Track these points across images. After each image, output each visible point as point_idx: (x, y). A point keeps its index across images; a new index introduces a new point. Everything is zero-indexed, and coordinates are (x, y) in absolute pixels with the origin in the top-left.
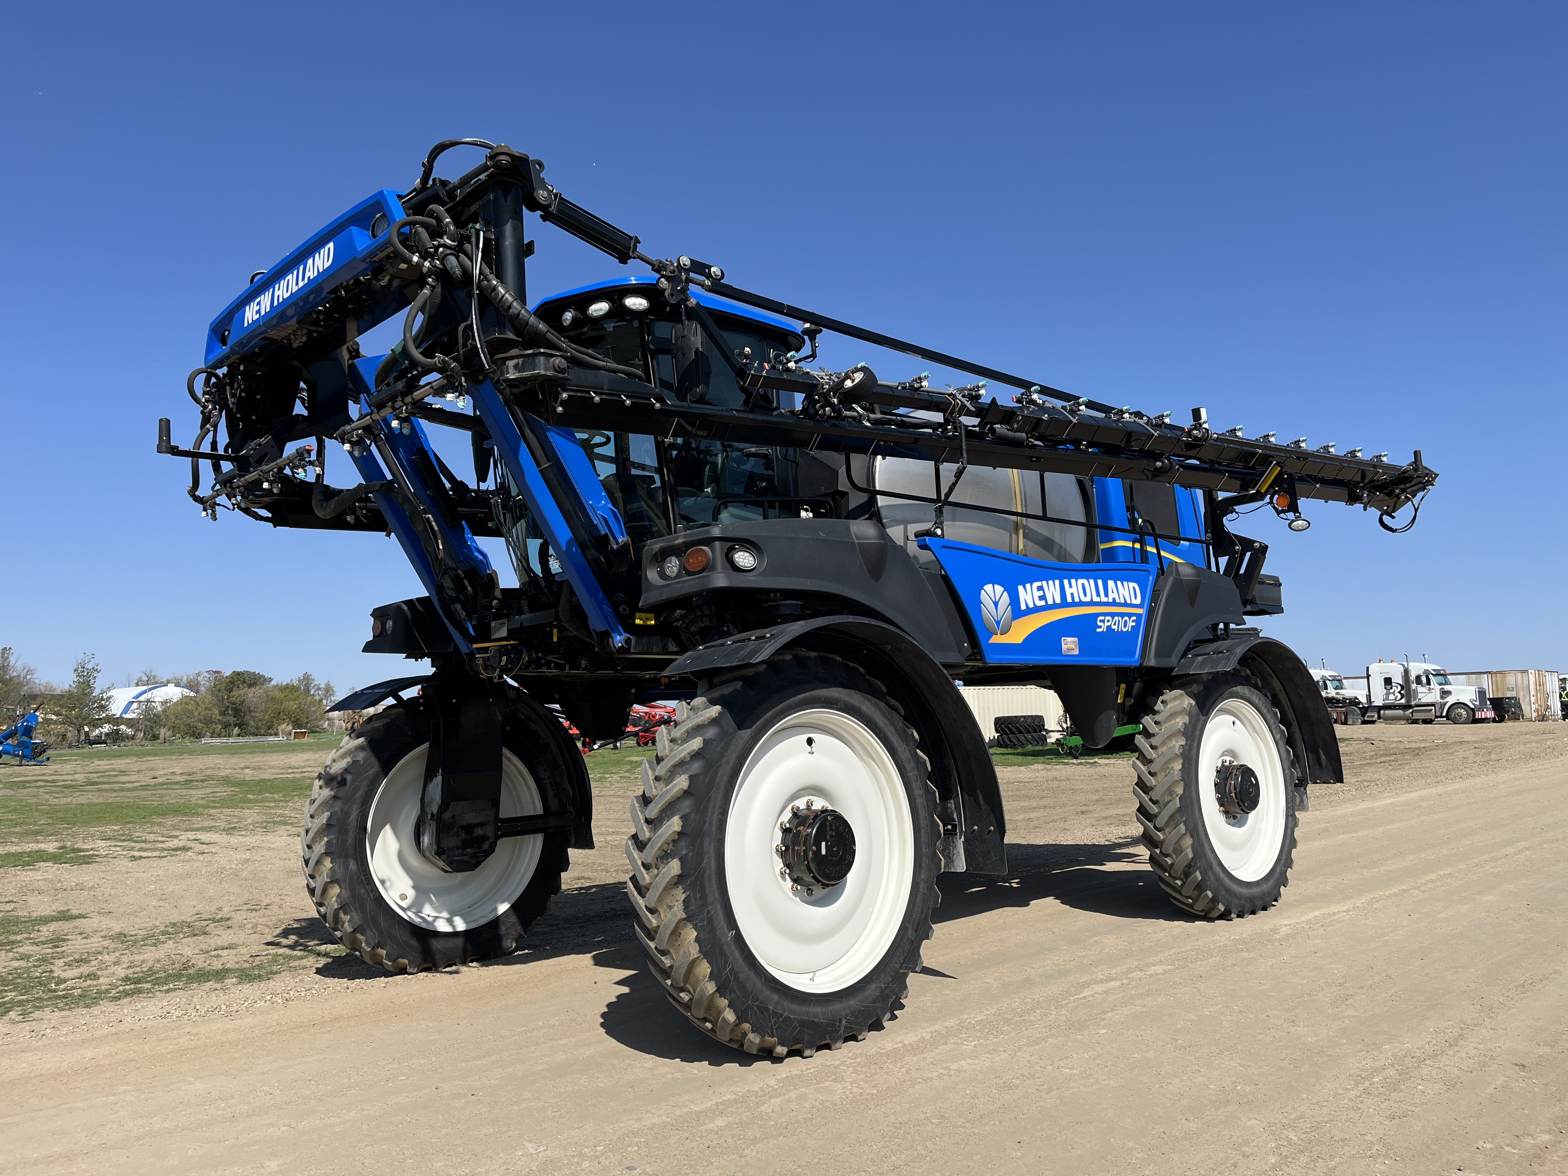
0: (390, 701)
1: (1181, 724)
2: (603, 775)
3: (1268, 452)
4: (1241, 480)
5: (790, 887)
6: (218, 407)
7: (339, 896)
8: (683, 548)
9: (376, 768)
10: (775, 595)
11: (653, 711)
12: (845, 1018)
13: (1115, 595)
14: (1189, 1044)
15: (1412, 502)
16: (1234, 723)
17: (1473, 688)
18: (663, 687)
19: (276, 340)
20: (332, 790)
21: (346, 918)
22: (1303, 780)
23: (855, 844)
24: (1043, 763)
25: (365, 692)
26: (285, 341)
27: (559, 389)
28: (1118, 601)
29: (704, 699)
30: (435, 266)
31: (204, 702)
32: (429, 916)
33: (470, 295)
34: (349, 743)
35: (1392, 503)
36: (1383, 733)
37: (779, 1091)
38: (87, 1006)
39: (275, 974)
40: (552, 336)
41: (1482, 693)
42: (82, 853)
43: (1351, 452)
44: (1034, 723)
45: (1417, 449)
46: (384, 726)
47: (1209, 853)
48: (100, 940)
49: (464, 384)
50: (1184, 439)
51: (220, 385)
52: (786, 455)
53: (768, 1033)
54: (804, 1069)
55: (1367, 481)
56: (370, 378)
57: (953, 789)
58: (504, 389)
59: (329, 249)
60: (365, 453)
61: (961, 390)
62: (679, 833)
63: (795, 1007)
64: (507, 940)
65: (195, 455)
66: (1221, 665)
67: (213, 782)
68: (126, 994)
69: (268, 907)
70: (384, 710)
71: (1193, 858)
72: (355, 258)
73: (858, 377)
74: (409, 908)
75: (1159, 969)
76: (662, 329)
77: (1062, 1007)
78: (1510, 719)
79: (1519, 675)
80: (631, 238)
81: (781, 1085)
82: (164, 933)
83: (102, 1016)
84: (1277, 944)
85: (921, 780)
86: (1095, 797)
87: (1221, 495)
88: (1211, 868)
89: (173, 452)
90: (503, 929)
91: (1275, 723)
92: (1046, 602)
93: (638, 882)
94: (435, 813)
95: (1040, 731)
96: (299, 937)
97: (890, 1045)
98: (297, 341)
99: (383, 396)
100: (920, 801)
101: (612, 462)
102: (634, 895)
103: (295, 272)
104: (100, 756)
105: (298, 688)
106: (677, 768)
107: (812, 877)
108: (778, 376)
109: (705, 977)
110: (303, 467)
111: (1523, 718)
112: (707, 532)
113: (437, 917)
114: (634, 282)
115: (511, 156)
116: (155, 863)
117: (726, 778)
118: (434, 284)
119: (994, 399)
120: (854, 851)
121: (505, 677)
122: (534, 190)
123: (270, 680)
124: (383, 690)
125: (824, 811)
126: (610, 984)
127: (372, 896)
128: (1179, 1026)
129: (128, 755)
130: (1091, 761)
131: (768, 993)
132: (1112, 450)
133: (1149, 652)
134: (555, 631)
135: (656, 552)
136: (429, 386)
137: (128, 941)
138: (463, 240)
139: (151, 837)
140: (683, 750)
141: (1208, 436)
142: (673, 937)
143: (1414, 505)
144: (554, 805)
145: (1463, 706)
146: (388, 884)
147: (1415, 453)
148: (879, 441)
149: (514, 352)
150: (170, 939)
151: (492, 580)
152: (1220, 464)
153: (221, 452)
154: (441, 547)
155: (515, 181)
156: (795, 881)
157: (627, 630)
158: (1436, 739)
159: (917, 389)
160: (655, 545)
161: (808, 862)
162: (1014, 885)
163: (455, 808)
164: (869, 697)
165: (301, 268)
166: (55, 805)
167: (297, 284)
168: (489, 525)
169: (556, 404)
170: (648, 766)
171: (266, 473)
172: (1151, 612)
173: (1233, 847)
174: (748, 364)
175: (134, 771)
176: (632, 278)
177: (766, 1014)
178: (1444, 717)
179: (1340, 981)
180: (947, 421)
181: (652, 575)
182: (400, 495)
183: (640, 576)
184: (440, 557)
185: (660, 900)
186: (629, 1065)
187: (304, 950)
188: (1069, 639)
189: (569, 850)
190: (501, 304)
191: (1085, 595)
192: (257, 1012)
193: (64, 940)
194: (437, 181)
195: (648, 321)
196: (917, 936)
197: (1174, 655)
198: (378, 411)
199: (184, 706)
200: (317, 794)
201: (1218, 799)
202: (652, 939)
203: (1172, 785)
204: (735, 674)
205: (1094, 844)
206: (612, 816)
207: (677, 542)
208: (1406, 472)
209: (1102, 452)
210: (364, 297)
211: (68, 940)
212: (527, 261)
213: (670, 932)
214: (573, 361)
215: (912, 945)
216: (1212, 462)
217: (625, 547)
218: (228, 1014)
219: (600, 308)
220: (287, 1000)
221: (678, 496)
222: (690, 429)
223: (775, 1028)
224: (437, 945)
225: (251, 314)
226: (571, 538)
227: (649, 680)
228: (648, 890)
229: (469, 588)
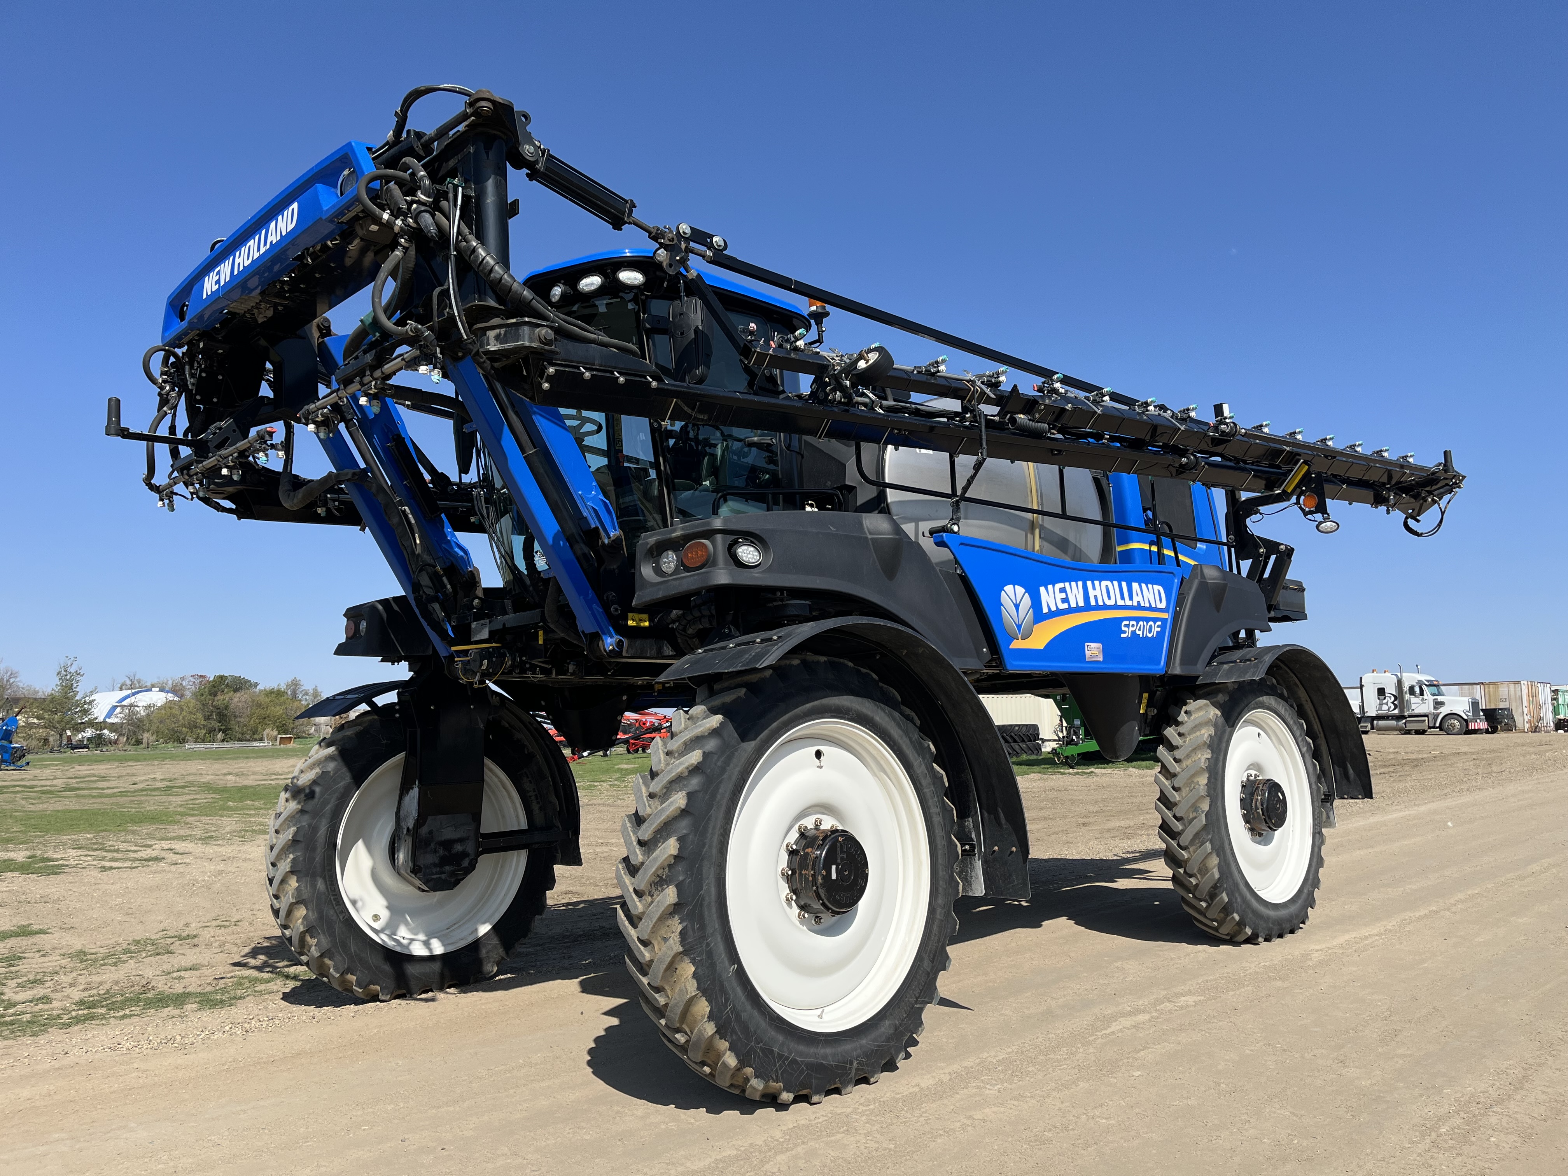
0: (364, 707)
1: (1206, 735)
2: (592, 783)
3: (1296, 450)
4: (1266, 479)
5: (797, 915)
6: (177, 389)
7: (305, 918)
8: (682, 542)
9: (348, 779)
10: (782, 594)
11: (644, 718)
12: (857, 1060)
13: (1140, 599)
14: (1233, 1089)
15: (1439, 505)
16: (1259, 735)
17: (1466, 699)
18: (656, 694)
19: (238, 314)
20: (299, 803)
21: (312, 941)
22: (1330, 795)
23: (867, 868)
24: (1039, 772)
25: (337, 697)
26: (248, 315)
27: (545, 363)
28: (1142, 605)
29: (703, 707)
30: (409, 225)
31: (187, 706)
32: (404, 938)
33: (447, 258)
34: (319, 753)
35: (1417, 505)
36: (1378, 744)
37: (785, 1146)
38: (34, 1035)
39: (238, 999)
40: (538, 305)
41: (1475, 704)
42: (51, 863)
43: (1378, 452)
44: (1028, 732)
45: (1448, 449)
46: (357, 734)
47: (1236, 873)
48: (59, 958)
49: (439, 355)
50: (1211, 434)
51: (179, 365)
52: (789, 445)
53: (773, 1079)
54: (812, 1118)
55: (1393, 482)
56: (338, 354)
57: (972, 806)
58: (484, 362)
59: (293, 209)
60: (331, 435)
61: (980, 377)
62: (676, 857)
63: (801, 1048)
64: (488, 963)
65: (151, 439)
66: (1250, 674)
67: (193, 789)
68: (78, 1020)
69: (238, 923)
70: (357, 717)
71: (1219, 879)
72: (321, 218)
73: (873, 357)
74: (382, 931)
75: (1190, 1000)
76: (658, 307)
77: (1090, 1043)
78: (1502, 730)
79: (1512, 686)
80: (626, 202)
81: (788, 1137)
82: (125, 952)
83: (48, 1047)
84: (1311, 971)
85: (938, 797)
86: (1096, 809)
87: (1244, 496)
88: (1238, 889)
89: (123, 434)
90: (483, 952)
91: (1301, 735)
92: (1069, 605)
93: (630, 911)
94: (411, 828)
95: (1035, 740)
96: (268, 957)
97: (905, 1089)
98: (261, 316)
99: (350, 370)
100: (937, 819)
101: (603, 455)
102: (624, 925)
103: (257, 237)
104: (81, 761)
105: (285, 693)
106: (673, 784)
107: (822, 904)
108: (786, 356)
109: (703, 1017)
110: (264, 450)
111: (1515, 730)
112: (709, 524)
113: (412, 940)
114: (628, 254)
115: (493, 102)
116: (124, 874)
117: (727, 795)
118: (406, 245)
119: (1015, 386)
120: (867, 875)
121: (487, 682)
122: (519, 144)
123: (256, 685)
124: (356, 696)
125: (834, 831)
126: (598, 1014)
127: (341, 917)
128: (1220, 1067)
129: (109, 760)
130: (1088, 771)
131: (773, 1033)
132: (1137, 445)
133: (1174, 659)
134: (541, 633)
135: (651, 547)
136: (400, 359)
137: (87, 960)
138: (439, 196)
139: (123, 846)
140: (681, 764)
141: (1236, 430)
142: (668, 972)
143: (1440, 508)
144: (539, 819)
145: (1456, 717)
146: (359, 904)
147: (1445, 453)
148: (893, 429)
149: (496, 321)
150: (131, 957)
151: (473, 579)
152: (1245, 462)
153: (180, 435)
154: (418, 542)
155: (498, 133)
156: (802, 908)
157: (618, 632)
158: (1433, 750)
159: (933, 374)
160: (650, 539)
161: (817, 888)
162: (1024, 904)
163: (432, 823)
164: (882, 705)
165: (263, 232)
166: (30, 811)
167: (259, 250)
168: (472, 520)
169: (542, 379)
170: (641, 781)
171: (225, 458)
172: (1176, 617)
173: (1259, 866)
174: (753, 340)
175: (115, 777)
176: (627, 251)
177: (771, 1057)
178: (1437, 728)
179: (1386, 1014)
180: (965, 409)
181: (647, 571)
182: (374, 485)
183: (634, 574)
184: (417, 553)
185: (654, 930)
186: (618, 1112)
187: (271, 972)
188: (1093, 645)
189: (555, 867)
190: (481, 268)
191: (1109, 598)
192: (214, 1046)
193: (20, 958)
194: (412, 133)
195: (643, 297)
196: (933, 967)
197: (1200, 662)
198: (345, 387)
199: (168, 710)
200: (283, 808)
201: (1244, 816)
202: (645, 974)
203: (1196, 802)
204: (739, 680)
205: (1102, 859)
206: (602, 826)
207: (674, 535)
208: (1434, 473)
209: (1125, 447)
210: (332, 265)
211: (25, 958)
212: (511, 222)
213: (665, 966)
214: (559, 332)
215: (928, 977)
216: (1237, 460)
217: (617, 541)
218: (183, 1047)
219: (591, 283)
220: (247, 1031)
221: (674, 489)
222: (689, 411)
223: (780, 1072)
224: (412, 970)
225: (210, 285)
226: (559, 530)
227: (642, 687)
228: (641, 919)
229: (449, 587)
